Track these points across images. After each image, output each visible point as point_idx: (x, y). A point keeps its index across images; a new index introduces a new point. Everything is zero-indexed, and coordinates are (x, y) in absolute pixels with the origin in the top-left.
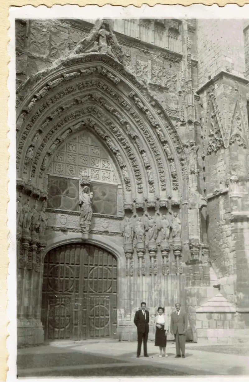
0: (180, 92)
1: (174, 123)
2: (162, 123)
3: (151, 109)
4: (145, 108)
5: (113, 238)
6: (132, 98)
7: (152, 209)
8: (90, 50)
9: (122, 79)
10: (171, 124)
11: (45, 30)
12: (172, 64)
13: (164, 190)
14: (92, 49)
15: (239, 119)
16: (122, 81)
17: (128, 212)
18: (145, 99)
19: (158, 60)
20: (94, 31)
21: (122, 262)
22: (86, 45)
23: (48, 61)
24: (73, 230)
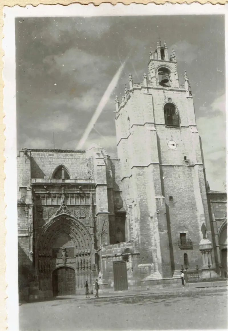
0: (90, 217)
1: (87, 228)
2: (84, 229)
3: (80, 225)
4: (78, 225)
5: (73, 264)
6: (74, 223)
7: (83, 255)
8: (60, 213)
9: (70, 218)
10: (86, 229)
11: (47, 211)
12: (87, 208)
13: (86, 248)
14: (60, 212)
15: (105, 225)
16: (70, 219)
17: (77, 256)
18: (78, 223)
19: (82, 209)
20: (60, 207)
21: (76, 271)
22: (58, 212)
23: (48, 220)
24: (60, 264)
